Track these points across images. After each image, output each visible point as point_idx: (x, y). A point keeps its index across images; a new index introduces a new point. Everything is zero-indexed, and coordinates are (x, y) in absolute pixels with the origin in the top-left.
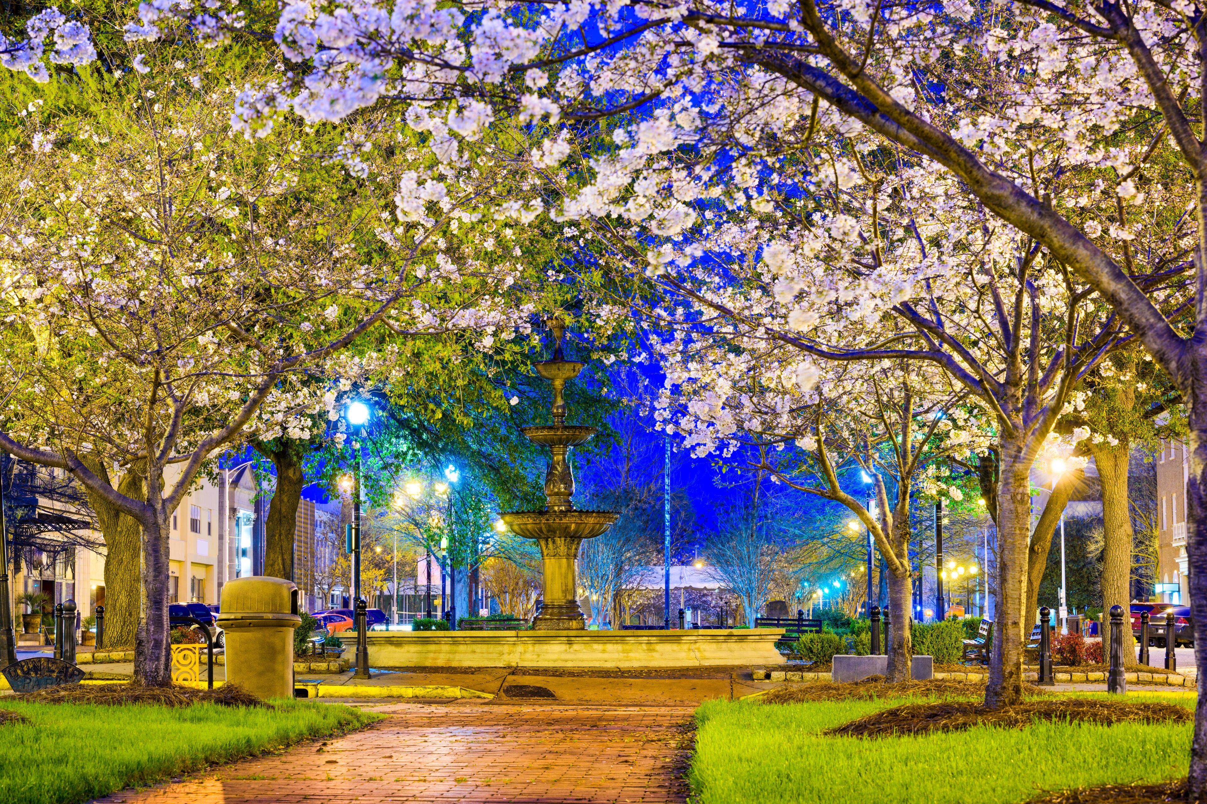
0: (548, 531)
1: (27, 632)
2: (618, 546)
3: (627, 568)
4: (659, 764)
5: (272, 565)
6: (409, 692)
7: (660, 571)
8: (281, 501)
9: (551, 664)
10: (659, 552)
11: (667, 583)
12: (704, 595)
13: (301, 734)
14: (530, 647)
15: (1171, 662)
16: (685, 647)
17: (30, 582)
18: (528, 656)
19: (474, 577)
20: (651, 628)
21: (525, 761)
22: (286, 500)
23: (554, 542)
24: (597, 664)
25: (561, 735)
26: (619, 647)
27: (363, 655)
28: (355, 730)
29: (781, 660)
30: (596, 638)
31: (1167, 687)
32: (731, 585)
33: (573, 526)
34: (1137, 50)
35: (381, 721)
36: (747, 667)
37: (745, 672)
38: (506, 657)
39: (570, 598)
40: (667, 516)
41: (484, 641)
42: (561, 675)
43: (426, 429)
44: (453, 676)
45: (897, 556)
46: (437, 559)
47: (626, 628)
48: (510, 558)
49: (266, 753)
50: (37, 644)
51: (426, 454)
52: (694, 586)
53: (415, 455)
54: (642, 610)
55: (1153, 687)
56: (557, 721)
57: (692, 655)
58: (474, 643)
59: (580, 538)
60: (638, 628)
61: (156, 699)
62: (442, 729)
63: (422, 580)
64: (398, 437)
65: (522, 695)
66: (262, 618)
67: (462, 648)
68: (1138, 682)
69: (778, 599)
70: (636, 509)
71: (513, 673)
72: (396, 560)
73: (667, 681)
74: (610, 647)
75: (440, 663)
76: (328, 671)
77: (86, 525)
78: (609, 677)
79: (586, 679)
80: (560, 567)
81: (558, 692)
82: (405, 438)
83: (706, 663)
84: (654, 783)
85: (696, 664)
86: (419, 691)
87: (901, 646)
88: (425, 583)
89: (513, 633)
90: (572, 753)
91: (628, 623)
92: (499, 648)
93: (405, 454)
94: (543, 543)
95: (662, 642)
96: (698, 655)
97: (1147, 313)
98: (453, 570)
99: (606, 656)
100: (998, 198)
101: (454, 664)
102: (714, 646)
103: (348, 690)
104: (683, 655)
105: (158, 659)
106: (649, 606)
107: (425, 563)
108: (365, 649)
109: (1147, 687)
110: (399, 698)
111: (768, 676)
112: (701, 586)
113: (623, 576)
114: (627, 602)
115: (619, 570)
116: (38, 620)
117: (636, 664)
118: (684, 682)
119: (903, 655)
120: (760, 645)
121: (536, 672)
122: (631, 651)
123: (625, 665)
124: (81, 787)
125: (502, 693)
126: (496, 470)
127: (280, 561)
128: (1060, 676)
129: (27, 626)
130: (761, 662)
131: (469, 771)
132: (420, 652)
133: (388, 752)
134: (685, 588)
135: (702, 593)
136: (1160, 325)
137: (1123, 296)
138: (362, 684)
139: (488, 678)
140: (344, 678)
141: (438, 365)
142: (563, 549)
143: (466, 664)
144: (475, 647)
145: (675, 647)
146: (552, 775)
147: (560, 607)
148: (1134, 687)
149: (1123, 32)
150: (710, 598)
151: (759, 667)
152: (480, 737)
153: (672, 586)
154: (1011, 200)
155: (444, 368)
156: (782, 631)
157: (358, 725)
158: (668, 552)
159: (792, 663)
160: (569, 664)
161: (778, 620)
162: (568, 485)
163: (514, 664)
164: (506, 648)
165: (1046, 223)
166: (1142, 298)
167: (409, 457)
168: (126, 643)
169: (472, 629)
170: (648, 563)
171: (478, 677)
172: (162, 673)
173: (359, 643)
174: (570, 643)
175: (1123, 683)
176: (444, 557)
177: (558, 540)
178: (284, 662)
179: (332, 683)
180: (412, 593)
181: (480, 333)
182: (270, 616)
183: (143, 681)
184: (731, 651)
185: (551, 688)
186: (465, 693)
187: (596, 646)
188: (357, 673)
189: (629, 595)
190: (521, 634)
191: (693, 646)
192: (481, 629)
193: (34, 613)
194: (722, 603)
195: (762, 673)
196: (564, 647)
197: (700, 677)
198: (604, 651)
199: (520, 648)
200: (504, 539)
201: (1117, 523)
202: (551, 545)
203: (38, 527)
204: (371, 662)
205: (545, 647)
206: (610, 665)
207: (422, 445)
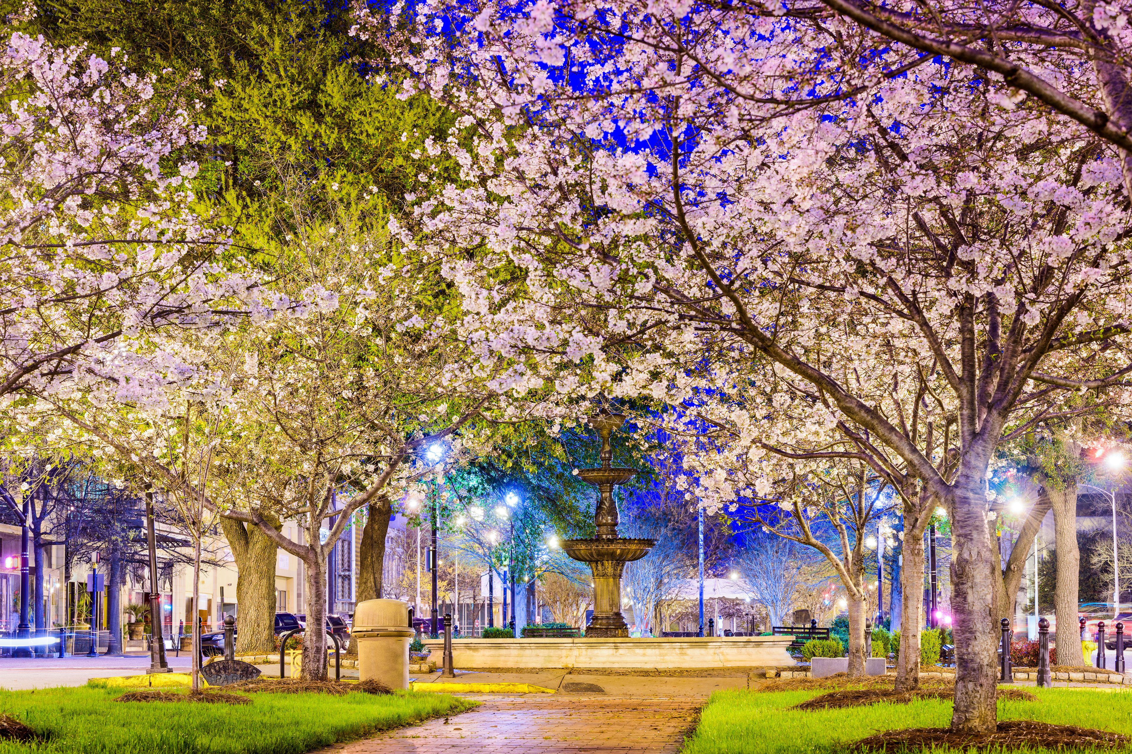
0: (598, 555)
1: (131, 639)
2: (658, 562)
3: (666, 581)
4: (677, 730)
5: (365, 583)
6: (487, 688)
7: (695, 583)
8: (373, 528)
9: (601, 666)
10: (694, 567)
11: (701, 594)
12: (737, 604)
13: (428, 713)
14: (584, 652)
15: (1120, 664)
16: (711, 651)
17: (134, 594)
18: (582, 659)
19: (531, 589)
20: (689, 635)
21: (588, 729)
22: (376, 527)
23: (603, 565)
24: (638, 666)
25: (611, 714)
26: (657, 651)
27: (449, 658)
28: (461, 712)
29: (793, 663)
30: (638, 643)
31: (1108, 685)
32: (759, 597)
33: (618, 551)
34: (925, 328)
35: (478, 706)
36: (762, 668)
37: (761, 671)
38: (564, 660)
39: (615, 610)
40: (701, 536)
41: (546, 646)
42: (609, 674)
43: (494, 468)
44: (521, 675)
45: (855, 585)
46: (499, 574)
47: (666, 635)
48: (562, 573)
49: (410, 725)
50: (140, 649)
51: (494, 488)
52: (727, 596)
53: (484, 489)
54: (681, 618)
55: (1096, 684)
56: (607, 706)
57: (717, 658)
58: (538, 648)
59: (624, 561)
60: (677, 635)
61: (320, 690)
62: (524, 711)
63: (485, 592)
64: (469, 473)
65: (578, 691)
66: (386, 630)
67: (528, 652)
68: (1084, 681)
69: (803, 608)
70: (674, 529)
71: (570, 673)
72: (457, 573)
73: (696, 679)
74: (649, 651)
75: (510, 665)
76: (420, 671)
77: (185, 543)
78: (648, 675)
79: (630, 678)
80: (608, 585)
81: (607, 688)
82: (475, 473)
83: (729, 665)
84: (672, 740)
85: (720, 665)
86: (495, 687)
87: (857, 651)
88: (487, 595)
89: (570, 640)
90: (619, 725)
91: (668, 630)
92: (559, 652)
93: (476, 488)
94: (594, 565)
95: (692, 647)
96: (722, 657)
97: (929, 472)
98: (513, 585)
99: (646, 659)
100: (849, 408)
101: (522, 666)
102: (735, 651)
103: (437, 686)
104: (710, 658)
105: (319, 661)
106: (687, 614)
107: (488, 577)
108: (450, 653)
109: (1091, 685)
110: (479, 692)
111: (778, 675)
112: (733, 596)
113: (663, 589)
114: (666, 612)
115: (660, 583)
116: (141, 628)
117: (671, 666)
118: (709, 680)
119: (860, 657)
120: (774, 650)
121: (589, 671)
122: (666, 655)
123: (661, 666)
124: (315, 739)
125: (561, 689)
126: (554, 503)
127: (372, 580)
128: (1019, 675)
129: (132, 634)
130: (775, 664)
131: (551, 734)
132: (494, 656)
133: (493, 724)
134: (719, 598)
135: (736, 603)
136: (936, 478)
137: (916, 462)
138: (449, 682)
139: (550, 677)
140: (434, 676)
141: (512, 429)
142: (610, 570)
143: (531, 665)
144: (538, 652)
145: (703, 651)
146: (606, 736)
147: (608, 618)
148: (1080, 684)
149: (917, 318)
150: (742, 607)
151: (771, 668)
152: (554, 716)
153: (706, 597)
154: (856, 409)
155: (515, 431)
156: (793, 638)
157: (463, 708)
158: (701, 568)
159: (800, 664)
160: (616, 666)
161: (792, 628)
162: (615, 516)
163: (571, 666)
164: (564, 653)
165: (875, 422)
166: (927, 463)
167: (480, 491)
168: (255, 648)
169: (534, 636)
170: (684, 577)
171: (542, 676)
172: (321, 671)
173: (445, 649)
174: (616, 648)
175: (1049, 680)
176: (505, 572)
177: (606, 563)
178: (403, 664)
179: (424, 681)
180: (471, 601)
181: (550, 423)
182: (393, 629)
183: (308, 677)
184: (749, 654)
185: (601, 685)
186: (531, 689)
187: (638, 651)
188: (443, 673)
189: (669, 605)
190: (576, 640)
191: (718, 651)
192: (541, 636)
193: (138, 622)
194: (753, 612)
195: (772, 673)
196: (612, 651)
197: (724, 676)
198: (644, 655)
199: (576, 652)
200: (558, 556)
201: (1067, 549)
202: (600, 567)
203: (142, 545)
204: (455, 665)
205: (596, 652)
206: (649, 666)
207: (491, 481)
